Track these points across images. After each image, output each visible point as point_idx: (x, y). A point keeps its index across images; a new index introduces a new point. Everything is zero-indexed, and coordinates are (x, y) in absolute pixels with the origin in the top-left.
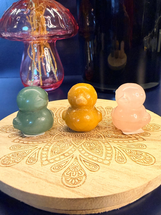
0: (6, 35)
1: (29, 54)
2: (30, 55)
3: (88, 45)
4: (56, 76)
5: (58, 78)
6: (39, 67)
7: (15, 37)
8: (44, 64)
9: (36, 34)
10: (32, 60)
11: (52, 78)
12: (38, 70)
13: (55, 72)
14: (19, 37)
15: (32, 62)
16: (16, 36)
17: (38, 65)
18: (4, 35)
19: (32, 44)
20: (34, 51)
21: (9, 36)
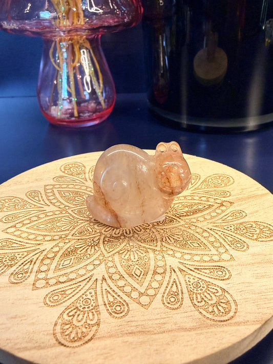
0: (9, 25)
1: (52, 60)
2: (55, 61)
3: (161, 42)
4: (101, 99)
5: (105, 102)
6: (72, 83)
7: (26, 30)
8: (80, 77)
9: (66, 23)
10: (58, 71)
11: (94, 101)
12: (69, 89)
13: (99, 92)
14: (34, 30)
15: (58, 73)
16: (28, 27)
17: (70, 80)
18: (6, 25)
19: (58, 42)
20: (62, 55)
21: (15, 29)
